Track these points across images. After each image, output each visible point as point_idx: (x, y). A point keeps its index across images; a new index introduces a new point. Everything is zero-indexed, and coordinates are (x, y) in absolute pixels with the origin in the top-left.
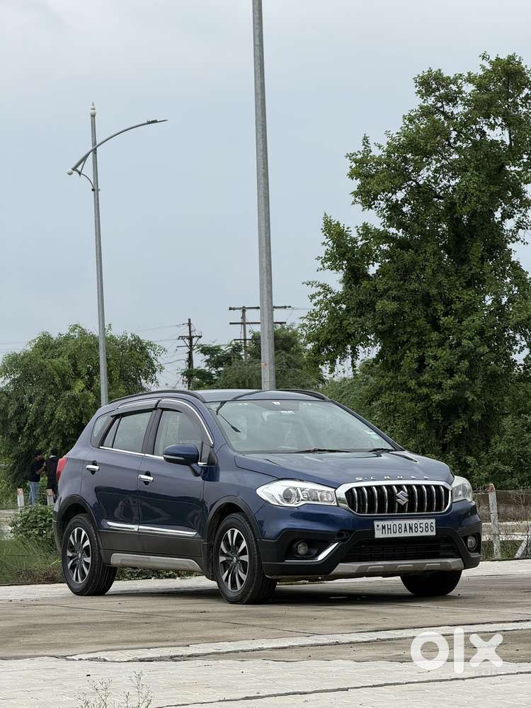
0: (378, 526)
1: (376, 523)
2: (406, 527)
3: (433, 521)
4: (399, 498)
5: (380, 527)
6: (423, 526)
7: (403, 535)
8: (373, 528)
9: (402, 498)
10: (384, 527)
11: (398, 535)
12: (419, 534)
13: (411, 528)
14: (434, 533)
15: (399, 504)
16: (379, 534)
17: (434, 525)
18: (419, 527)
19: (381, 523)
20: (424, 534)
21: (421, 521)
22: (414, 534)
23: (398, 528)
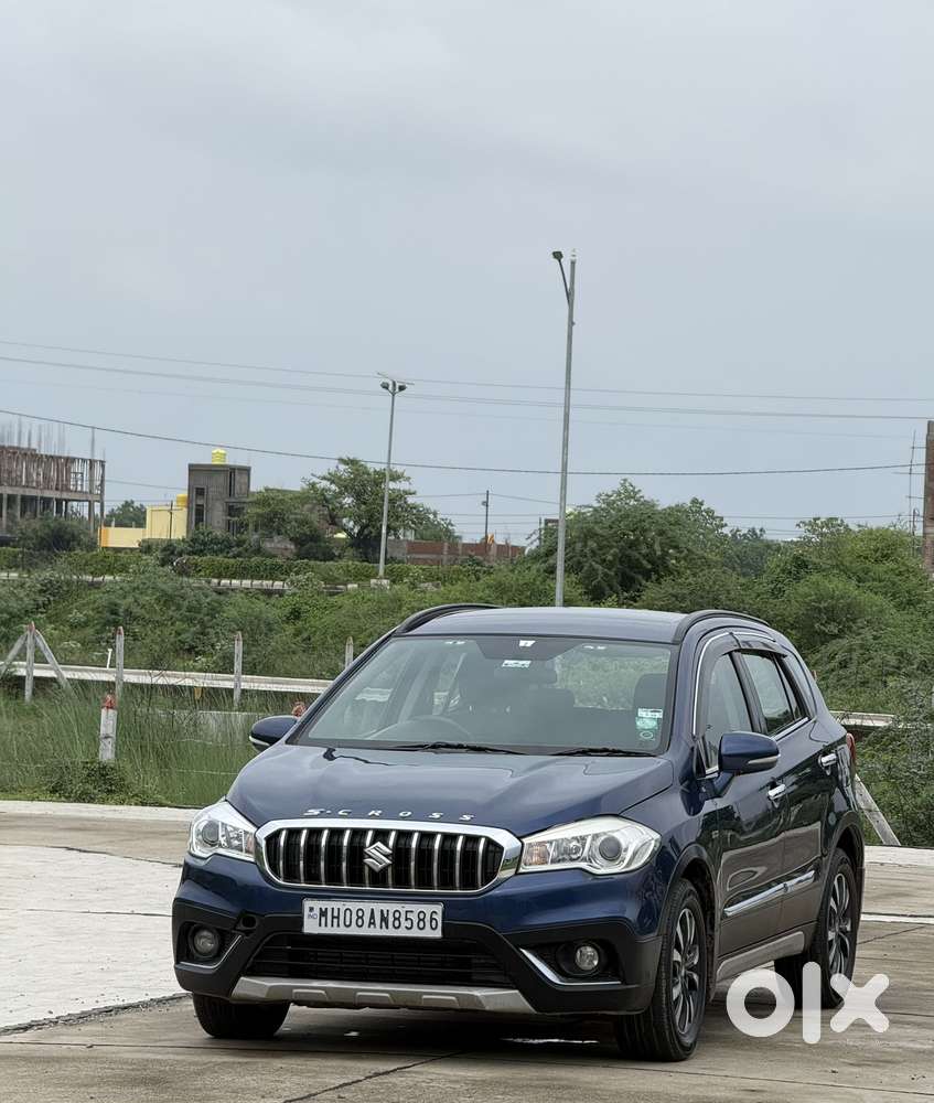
0: (311, 909)
1: (308, 904)
2: (372, 916)
3: (439, 908)
4: (370, 857)
5: (317, 911)
6: (414, 917)
7: (366, 931)
8: (301, 912)
9: (378, 856)
10: (323, 913)
11: (354, 931)
12: (402, 933)
13: (384, 919)
14: (438, 934)
15: (370, 868)
16: (311, 926)
17: (439, 917)
18: (402, 919)
19: (318, 905)
20: (415, 933)
21: (408, 907)
22: (391, 932)
23: (354, 917)
